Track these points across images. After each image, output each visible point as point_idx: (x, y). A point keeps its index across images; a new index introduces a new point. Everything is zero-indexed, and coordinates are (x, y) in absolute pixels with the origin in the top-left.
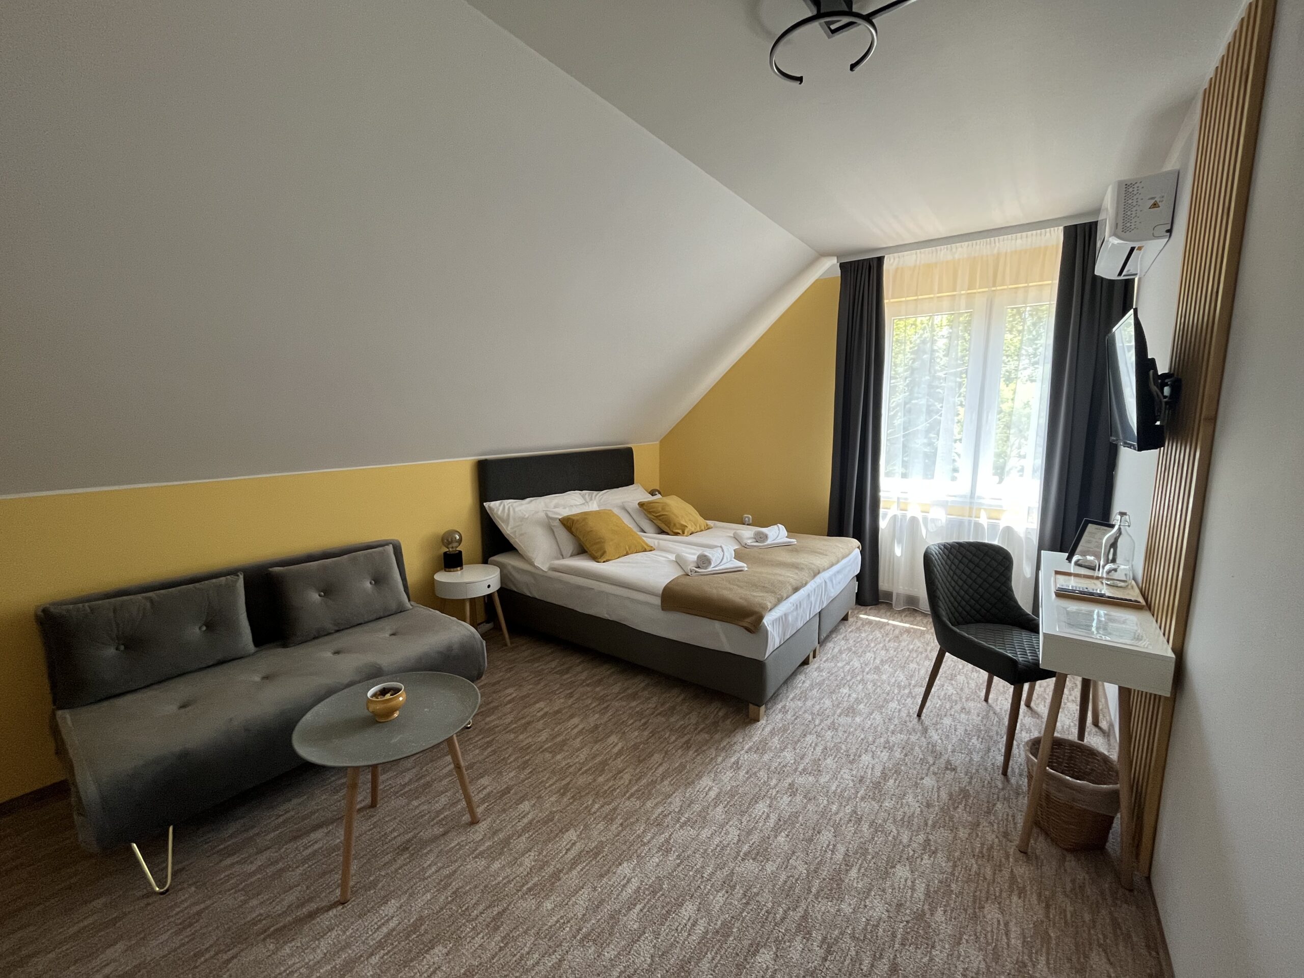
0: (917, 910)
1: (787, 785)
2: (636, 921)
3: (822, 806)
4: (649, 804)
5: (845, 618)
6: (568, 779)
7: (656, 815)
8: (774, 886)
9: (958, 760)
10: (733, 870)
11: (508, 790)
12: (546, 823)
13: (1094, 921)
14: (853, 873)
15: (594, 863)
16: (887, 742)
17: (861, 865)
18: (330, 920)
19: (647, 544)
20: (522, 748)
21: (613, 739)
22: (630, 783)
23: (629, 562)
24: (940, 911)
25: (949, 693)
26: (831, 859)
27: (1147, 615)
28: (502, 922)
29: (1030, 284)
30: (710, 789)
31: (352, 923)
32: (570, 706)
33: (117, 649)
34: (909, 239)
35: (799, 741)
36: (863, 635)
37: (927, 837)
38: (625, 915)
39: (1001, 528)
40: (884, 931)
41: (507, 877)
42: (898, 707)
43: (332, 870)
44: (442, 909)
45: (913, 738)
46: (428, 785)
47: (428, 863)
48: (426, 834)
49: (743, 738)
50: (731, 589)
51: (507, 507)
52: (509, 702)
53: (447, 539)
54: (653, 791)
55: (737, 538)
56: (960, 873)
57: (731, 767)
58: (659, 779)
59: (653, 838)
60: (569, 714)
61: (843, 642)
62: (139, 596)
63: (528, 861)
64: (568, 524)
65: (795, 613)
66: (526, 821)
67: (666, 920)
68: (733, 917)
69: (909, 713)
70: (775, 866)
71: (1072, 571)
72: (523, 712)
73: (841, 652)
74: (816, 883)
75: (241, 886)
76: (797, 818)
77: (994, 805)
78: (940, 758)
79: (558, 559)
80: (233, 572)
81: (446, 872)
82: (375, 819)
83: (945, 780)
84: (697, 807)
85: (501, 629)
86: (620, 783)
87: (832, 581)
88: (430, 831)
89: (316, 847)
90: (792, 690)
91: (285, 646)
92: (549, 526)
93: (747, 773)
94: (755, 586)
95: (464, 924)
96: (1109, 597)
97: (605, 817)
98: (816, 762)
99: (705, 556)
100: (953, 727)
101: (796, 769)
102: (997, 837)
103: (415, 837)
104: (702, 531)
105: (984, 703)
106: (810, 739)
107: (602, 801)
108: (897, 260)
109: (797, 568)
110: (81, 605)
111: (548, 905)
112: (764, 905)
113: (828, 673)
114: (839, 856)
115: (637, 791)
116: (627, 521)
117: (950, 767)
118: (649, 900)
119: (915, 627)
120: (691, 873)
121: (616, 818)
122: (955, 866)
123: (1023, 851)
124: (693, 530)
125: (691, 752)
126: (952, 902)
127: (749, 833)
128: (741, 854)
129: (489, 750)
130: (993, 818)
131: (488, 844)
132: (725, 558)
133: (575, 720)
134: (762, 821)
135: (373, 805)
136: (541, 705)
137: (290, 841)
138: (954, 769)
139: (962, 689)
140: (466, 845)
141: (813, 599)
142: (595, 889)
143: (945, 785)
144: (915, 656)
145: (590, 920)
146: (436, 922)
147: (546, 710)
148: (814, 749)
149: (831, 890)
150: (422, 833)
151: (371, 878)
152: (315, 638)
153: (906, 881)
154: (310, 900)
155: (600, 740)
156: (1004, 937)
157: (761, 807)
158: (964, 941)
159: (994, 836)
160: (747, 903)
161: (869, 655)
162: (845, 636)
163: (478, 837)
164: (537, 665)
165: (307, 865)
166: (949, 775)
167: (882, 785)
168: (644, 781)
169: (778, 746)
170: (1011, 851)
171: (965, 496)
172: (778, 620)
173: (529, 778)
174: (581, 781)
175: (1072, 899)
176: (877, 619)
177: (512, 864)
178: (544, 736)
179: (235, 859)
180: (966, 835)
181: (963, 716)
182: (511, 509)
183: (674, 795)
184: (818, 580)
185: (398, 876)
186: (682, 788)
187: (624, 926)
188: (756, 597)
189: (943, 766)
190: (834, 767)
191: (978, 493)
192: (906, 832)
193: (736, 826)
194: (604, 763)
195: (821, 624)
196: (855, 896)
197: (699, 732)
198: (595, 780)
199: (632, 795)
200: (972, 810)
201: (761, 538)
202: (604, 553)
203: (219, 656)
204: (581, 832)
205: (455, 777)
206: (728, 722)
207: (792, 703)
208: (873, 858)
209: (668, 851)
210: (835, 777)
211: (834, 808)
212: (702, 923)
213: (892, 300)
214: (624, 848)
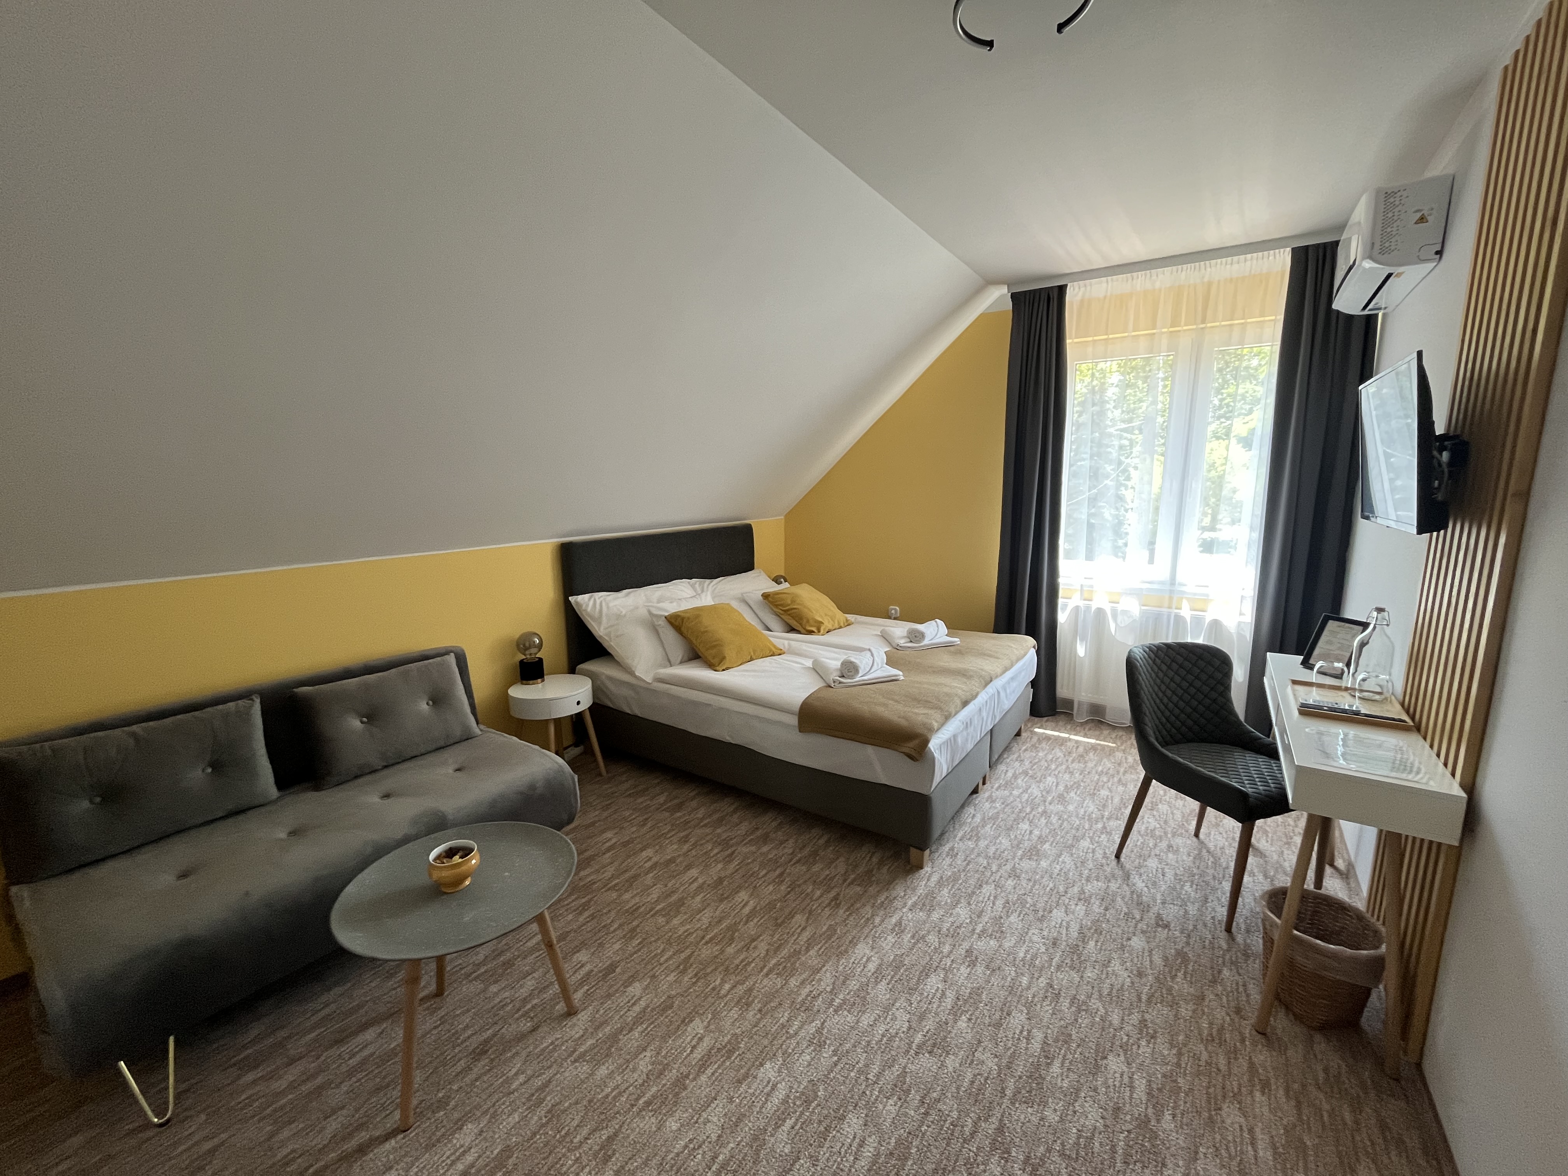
0: (1140, 1115)
1: (963, 952)
2: (787, 1143)
3: (1009, 979)
4: (793, 982)
5: (1018, 734)
6: (688, 952)
7: (803, 997)
8: (958, 1088)
9: (1171, 913)
10: (905, 1068)
11: (612, 968)
12: (664, 1010)
13: (1357, 1122)
14: (1056, 1068)
15: (728, 1063)
16: (1082, 892)
17: (1064, 1056)
18: (387, 1156)
19: (775, 646)
20: (627, 911)
21: (743, 895)
22: (767, 954)
23: (755, 671)
24: (1168, 1117)
25: (1151, 827)
26: (1027, 1049)
27: (1415, 739)
28: (614, 1150)
29: (1249, 320)
30: (869, 959)
31: (417, 1159)
32: (685, 854)
33: (91, 802)
34: (1098, 263)
35: (973, 893)
36: (1041, 754)
37: (1143, 1016)
38: (772, 1135)
39: (1207, 621)
40: (1101, 1144)
41: (618, 1086)
42: (1091, 846)
43: (388, 1086)
44: (534, 1134)
45: (1113, 886)
46: (508, 964)
47: (514, 1071)
48: (510, 1030)
49: (905, 891)
50: (885, 705)
51: (598, 602)
52: (609, 850)
53: (524, 643)
54: (797, 965)
55: (885, 637)
56: (1187, 1064)
57: (893, 930)
58: (804, 948)
59: (800, 1028)
60: (685, 864)
61: (1017, 764)
62: (118, 732)
63: (644, 1064)
64: (677, 622)
65: (965, 733)
66: (637, 1008)
67: (825, 1140)
68: (910, 1133)
69: (1105, 853)
70: (958, 1061)
71: (1314, 681)
72: (626, 863)
73: (1015, 777)
74: (1011, 1084)
75: (268, 1111)
76: (979, 995)
77: (1220, 972)
78: (1148, 911)
79: (665, 667)
80: (245, 695)
81: (538, 1082)
82: (442, 1013)
83: (1157, 940)
84: (853, 985)
85: (593, 754)
86: (754, 955)
87: (1005, 690)
88: (514, 1026)
89: (366, 1053)
90: (961, 826)
91: (317, 788)
92: (652, 625)
93: (913, 937)
94: (917, 700)
95: (564, 1155)
96: (1366, 715)
97: (738, 1001)
98: (997, 921)
99: (851, 662)
100: (1160, 870)
101: (974, 930)
102: (1228, 1014)
103: (494, 1035)
104: (841, 627)
105: (1195, 839)
106: (988, 890)
107: (733, 979)
108: (1082, 289)
109: (964, 675)
110: (38, 746)
111: (673, 1125)
112: (948, 1115)
113: (1003, 803)
114: (1036, 1046)
115: (775, 965)
116: (749, 617)
117: (1161, 923)
118: (802, 1113)
119: (1102, 743)
120: (852, 1074)
121: (753, 1001)
122: (1180, 1054)
123: (1262, 1031)
124: (830, 627)
125: (841, 912)
126: (1182, 1103)
127: (922, 1018)
128: (914, 1047)
129: (586, 914)
130: (1220, 988)
131: (590, 1042)
132: (875, 664)
133: (694, 872)
134: (936, 1000)
135: (439, 993)
136: (649, 852)
137: (331, 1046)
138: (1167, 926)
139: (1166, 822)
140: (562, 1044)
141: (984, 714)
142: (731, 1100)
143: (1158, 946)
144: (1105, 780)
145: (729, 1143)
146: (527, 1153)
147: (655, 859)
148: (994, 904)
149: (1029, 1092)
150: (503, 1030)
151: (440, 1095)
152: (356, 777)
153: (1122, 1075)
154: (360, 1127)
155: (726, 898)
156: (1250, 1148)
157: (934, 983)
158: (1202, 1155)
159: (1223, 1014)
160: (926, 1114)
161: (1050, 780)
162: (1019, 756)
163: (576, 1033)
164: (640, 800)
165: (354, 1079)
166: (1162, 934)
167: (1081, 949)
168: (785, 952)
169: (949, 901)
170: (1247, 1032)
171: (1162, 583)
172: (947, 743)
173: (639, 950)
174: (706, 952)
175: (1326, 1093)
176: (1056, 733)
177: (622, 1069)
178: (655, 893)
179: (258, 1073)
180: (1190, 1013)
181: (1170, 855)
182: (604, 604)
183: (824, 969)
184: (991, 689)
185: (475, 1090)
186: (834, 959)
187: (773, 1150)
188: (919, 715)
189: (1153, 922)
190: (1020, 926)
191: (1179, 578)
192: (1116, 1010)
193: (905, 1008)
194: (733, 928)
195: (993, 743)
196: (1060, 1099)
197: (849, 884)
198: (722, 951)
199: (770, 971)
200: (1194, 979)
201: (915, 636)
202: (724, 658)
203: (231, 807)
204: (709, 1022)
205: (543, 952)
206: (885, 870)
207: (961, 844)
208: (1078, 1046)
209: (821, 1045)
210: (1021, 940)
211: (1025, 980)
212: (872, 1141)
213: (1076, 340)
214: (766, 1042)
